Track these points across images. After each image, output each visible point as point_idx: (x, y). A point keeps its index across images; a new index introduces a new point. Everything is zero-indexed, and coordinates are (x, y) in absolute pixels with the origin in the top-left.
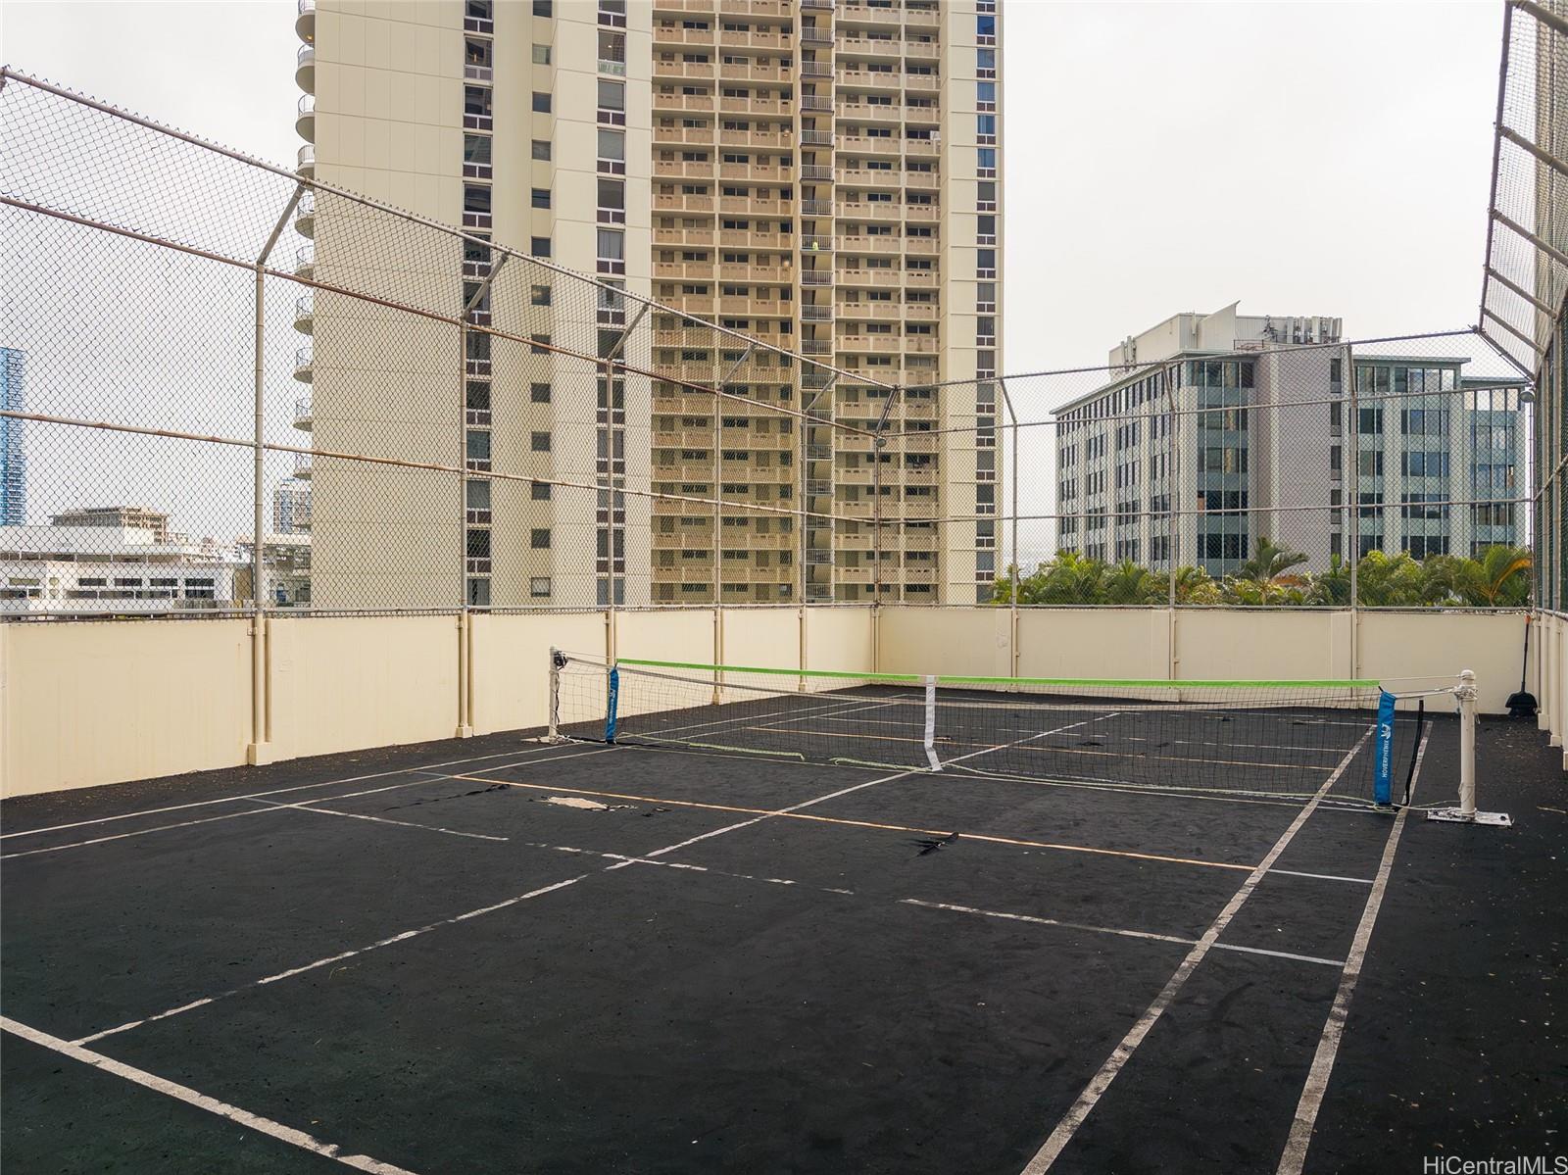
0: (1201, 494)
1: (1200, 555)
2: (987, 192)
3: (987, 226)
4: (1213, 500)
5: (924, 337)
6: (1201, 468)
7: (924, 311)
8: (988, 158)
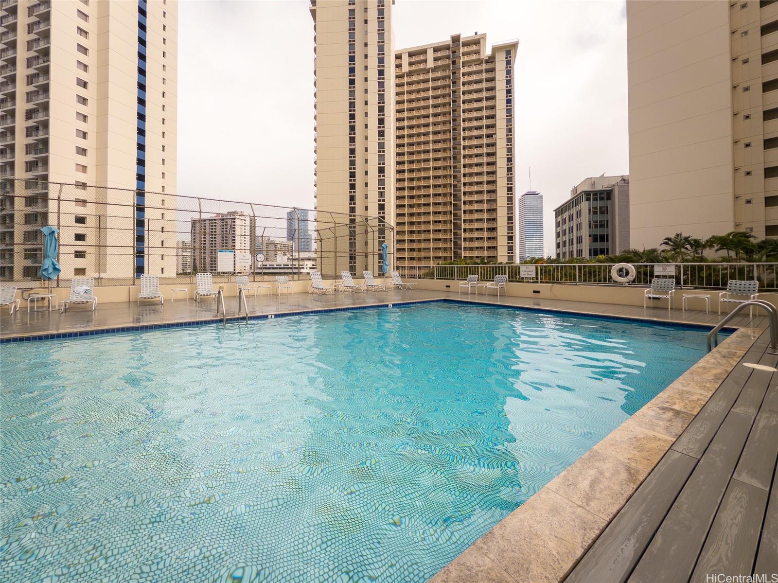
0: (590, 236)
1: (590, 255)
2: (510, 150)
3: (510, 160)
4: (595, 238)
5: (492, 194)
6: (590, 227)
7: (492, 187)
8: (510, 140)
